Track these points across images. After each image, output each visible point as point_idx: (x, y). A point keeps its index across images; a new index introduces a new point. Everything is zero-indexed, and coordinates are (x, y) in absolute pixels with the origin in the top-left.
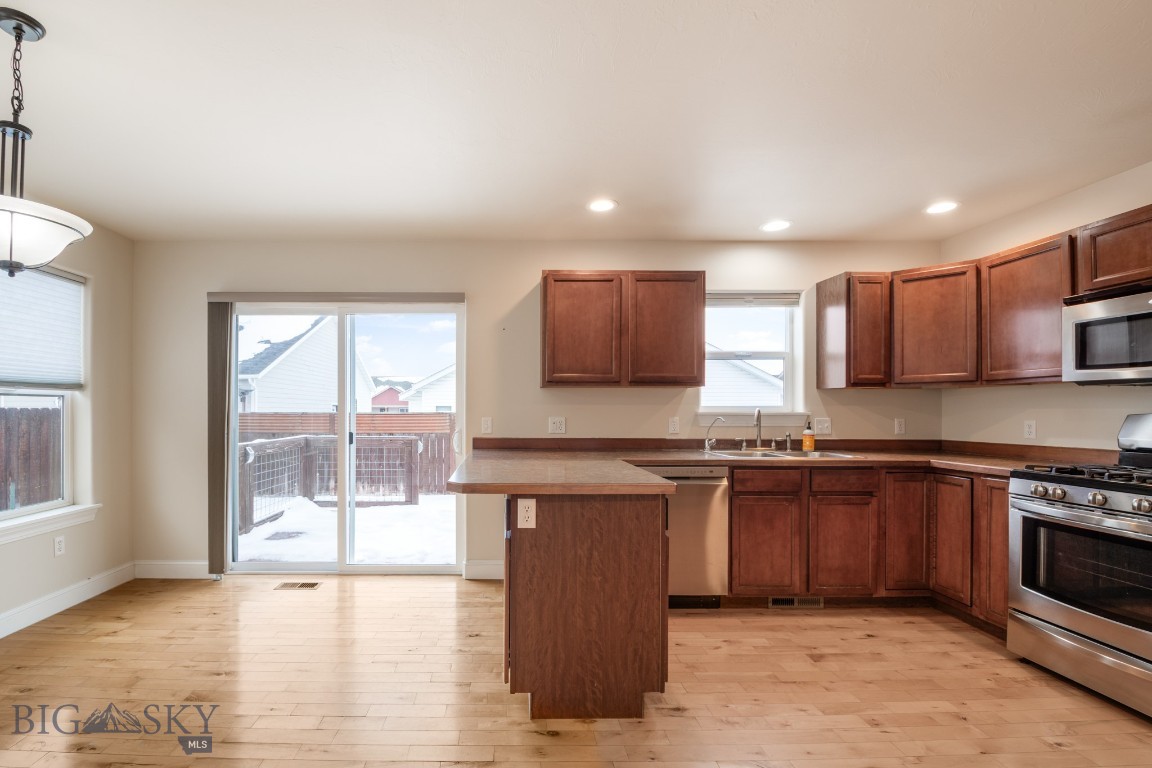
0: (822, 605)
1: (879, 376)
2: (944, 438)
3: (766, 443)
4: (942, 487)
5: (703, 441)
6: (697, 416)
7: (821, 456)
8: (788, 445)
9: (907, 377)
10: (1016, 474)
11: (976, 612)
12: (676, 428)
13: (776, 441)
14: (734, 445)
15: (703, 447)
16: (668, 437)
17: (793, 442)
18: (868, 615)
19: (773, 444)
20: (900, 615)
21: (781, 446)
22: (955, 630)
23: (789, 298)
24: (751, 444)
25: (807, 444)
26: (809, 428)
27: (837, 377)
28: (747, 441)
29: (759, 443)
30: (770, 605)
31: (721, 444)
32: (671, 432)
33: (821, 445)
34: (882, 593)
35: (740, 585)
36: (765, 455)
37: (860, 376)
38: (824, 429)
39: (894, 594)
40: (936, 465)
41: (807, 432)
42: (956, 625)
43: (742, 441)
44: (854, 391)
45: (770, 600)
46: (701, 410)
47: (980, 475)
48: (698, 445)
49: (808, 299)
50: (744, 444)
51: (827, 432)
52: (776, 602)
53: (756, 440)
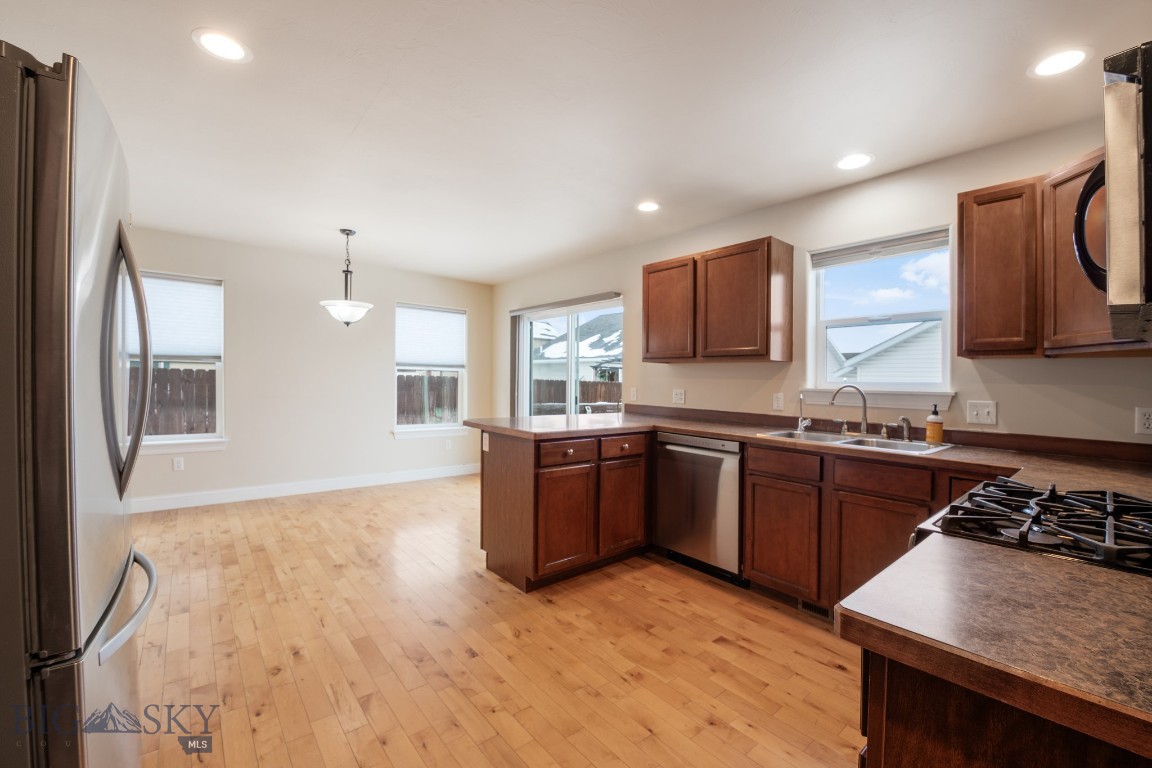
3: (874, 429)
5: (797, 419)
6: (804, 392)
8: (905, 433)
12: (780, 406)
13: (887, 426)
14: (834, 427)
15: (795, 427)
16: (772, 413)
19: (884, 430)
21: (896, 433)
24: (854, 427)
26: (935, 413)
28: (848, 423)
29: (863, 427)
30: (798, 606)
31: (817, 426)
32: (775, 407)
35: (753, 568)
41: (931, 418)
43: (842, 424)
45: (803, 602)
46: (809, 386)
48: (790, 423)
50: (845, 426)
52: (806, 605)
53: (860, 424)
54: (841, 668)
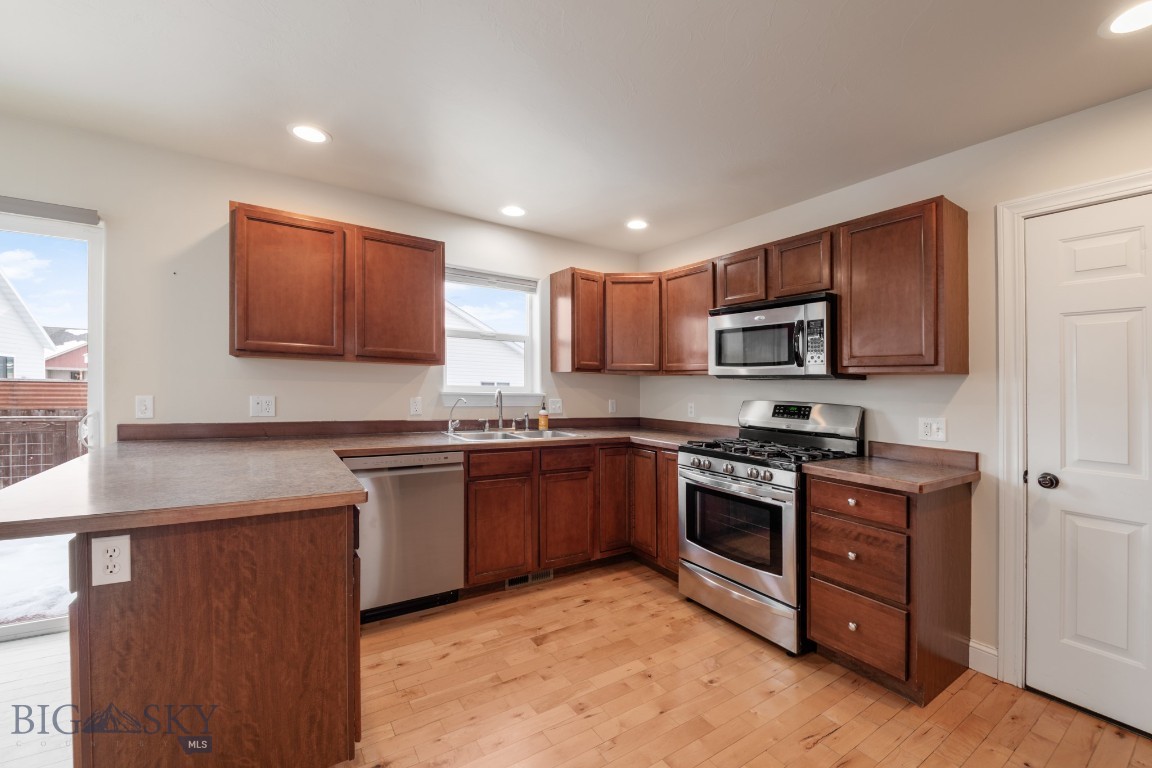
0: (552, 576)
1: (595, 363)
2: (641, 416)
3: (507, 424)
4: (639, 459)
5: (447, 422)
6: (441, 396)
7: (554, 435)
8: (527, 424)
9: (616, 365)
10: (682, 449)
11: (660, 562)
12: (418, 409)
13: (516, 421)
14: (478, 426)
15: (447, 429)
16: (409, 419)
17: (531, 421)
18: (587, 578)
19: (514, 424)
20: (611, 573)
21: (520, 425)
22: (647, 579)
23: (529, 284)
24: (494, 424)
25: (543, 423)
26: (544, 408)
27: (565, 362)
28: (489, 421)
29: (500, 423)
30: (507, 586)
31: (467, 425)
32: (412, 413)
33: (555, 424)
34: (598, 556)
35: (476, 574)
36: (505, 436)
37: (582, 362)
38: (557, 409)
39: (607, 555)
40: (633, 441)
41: (542, 412)
42: (647, 574)
43: (485, 422)
44: (578, 375)
45: (507, 581)
46: (445, 390)
47: (661, 449)
48: (440, 427)
49: (544, 287)
50: (487, 425)
51: (559, 412)
52: (513, 582)
53: (498, 421)
54: (586, 601)
